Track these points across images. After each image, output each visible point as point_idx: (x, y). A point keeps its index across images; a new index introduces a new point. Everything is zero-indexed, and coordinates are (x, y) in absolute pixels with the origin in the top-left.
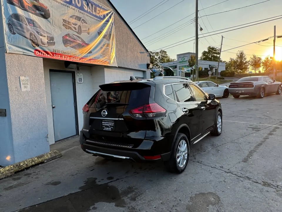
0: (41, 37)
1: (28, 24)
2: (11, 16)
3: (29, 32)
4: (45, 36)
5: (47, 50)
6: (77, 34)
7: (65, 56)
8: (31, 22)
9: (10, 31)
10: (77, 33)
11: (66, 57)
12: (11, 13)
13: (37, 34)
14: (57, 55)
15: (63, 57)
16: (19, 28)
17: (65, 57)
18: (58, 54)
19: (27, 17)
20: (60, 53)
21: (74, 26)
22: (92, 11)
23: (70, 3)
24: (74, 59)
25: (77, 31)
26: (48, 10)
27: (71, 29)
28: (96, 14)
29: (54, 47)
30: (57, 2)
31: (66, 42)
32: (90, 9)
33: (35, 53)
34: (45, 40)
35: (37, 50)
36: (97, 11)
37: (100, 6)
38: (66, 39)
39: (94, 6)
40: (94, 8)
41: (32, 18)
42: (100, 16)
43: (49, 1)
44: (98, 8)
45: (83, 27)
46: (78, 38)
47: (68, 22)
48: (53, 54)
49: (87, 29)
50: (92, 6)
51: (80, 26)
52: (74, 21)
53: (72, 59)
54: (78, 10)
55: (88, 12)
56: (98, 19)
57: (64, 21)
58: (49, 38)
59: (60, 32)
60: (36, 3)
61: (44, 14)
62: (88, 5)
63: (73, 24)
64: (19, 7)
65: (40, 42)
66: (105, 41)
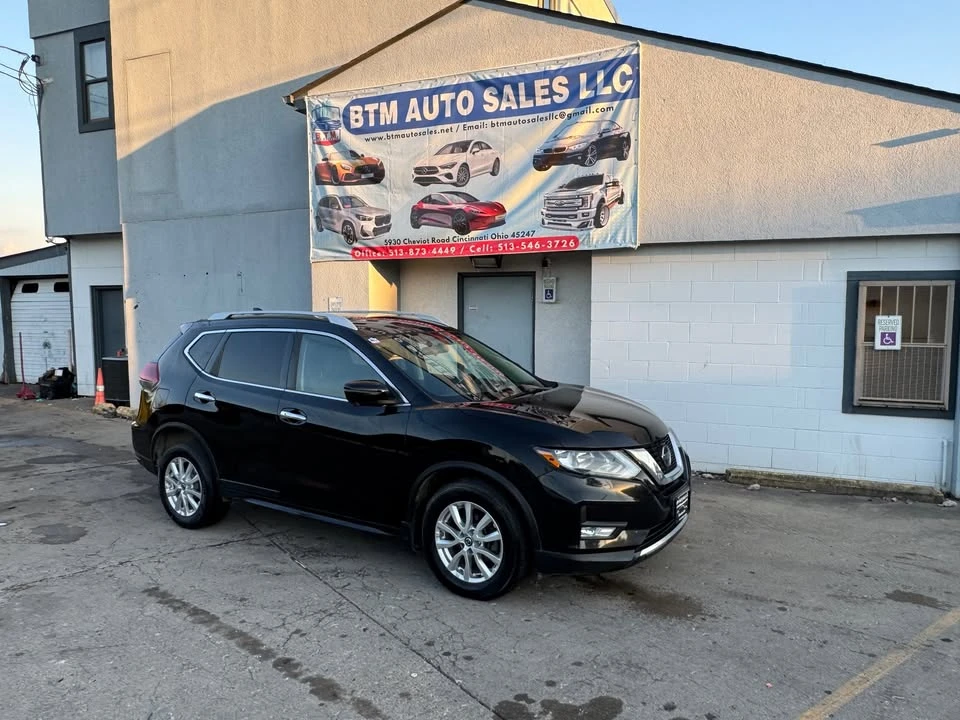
0: (363, 223)
1: (341, 207)
2: (320, 204)
3: (342, 222)
4: (370, 219)
5: (374, 245)
6: (453, 188)
7: (414, 248)
8: (349, 201)
9: (318, 227)
10: (454, 184)
11: (418, 250)
12: (319, 198)
13: (356, 219)
14: (396, 251)
15: (411, 251)
16: (327, 219)
17: (415, 252)
18: (398, 248)
19: (343, 195)
20: (402, 244)
21: (446, 171)
22: (518, 103)
23: (441, 119)
24: (440, 251)
25: (455, 180)
26: (381, 164)
27: (436, 181)
28: (535, 103)
29: (386, 236)
30: (403, 136)
31: (418, 216)
32: (508, 100)
33: (353, 255)
34: (370, 226)
35: (355, 249)
36: (539, 92)
37: (554, 68)
38: (419, 209)
39: (522, 86)
40: (522, 92)
41: (350, 194)
42: (552, 101)
43: (386, 144)
44: (538, 84)
45: (478, 161)
46: (455, 197)
47: (429, 168)
48: (386, 249)
49: (492, 162)
50: (515, 88)
51: (465, 165)
52: (447, 158)
53: (434, 252)
54: (461, 124)
55: (498, 114)
56: (541, 115)
57: (418, 170)
58: (379, 221)
59: (407, 199)
60: (359, 162)
61: (372, 175)
62: (500, 95)
63: (443, 167)
64: (331, 184)
65: (359, 235)
66: (574, 171)
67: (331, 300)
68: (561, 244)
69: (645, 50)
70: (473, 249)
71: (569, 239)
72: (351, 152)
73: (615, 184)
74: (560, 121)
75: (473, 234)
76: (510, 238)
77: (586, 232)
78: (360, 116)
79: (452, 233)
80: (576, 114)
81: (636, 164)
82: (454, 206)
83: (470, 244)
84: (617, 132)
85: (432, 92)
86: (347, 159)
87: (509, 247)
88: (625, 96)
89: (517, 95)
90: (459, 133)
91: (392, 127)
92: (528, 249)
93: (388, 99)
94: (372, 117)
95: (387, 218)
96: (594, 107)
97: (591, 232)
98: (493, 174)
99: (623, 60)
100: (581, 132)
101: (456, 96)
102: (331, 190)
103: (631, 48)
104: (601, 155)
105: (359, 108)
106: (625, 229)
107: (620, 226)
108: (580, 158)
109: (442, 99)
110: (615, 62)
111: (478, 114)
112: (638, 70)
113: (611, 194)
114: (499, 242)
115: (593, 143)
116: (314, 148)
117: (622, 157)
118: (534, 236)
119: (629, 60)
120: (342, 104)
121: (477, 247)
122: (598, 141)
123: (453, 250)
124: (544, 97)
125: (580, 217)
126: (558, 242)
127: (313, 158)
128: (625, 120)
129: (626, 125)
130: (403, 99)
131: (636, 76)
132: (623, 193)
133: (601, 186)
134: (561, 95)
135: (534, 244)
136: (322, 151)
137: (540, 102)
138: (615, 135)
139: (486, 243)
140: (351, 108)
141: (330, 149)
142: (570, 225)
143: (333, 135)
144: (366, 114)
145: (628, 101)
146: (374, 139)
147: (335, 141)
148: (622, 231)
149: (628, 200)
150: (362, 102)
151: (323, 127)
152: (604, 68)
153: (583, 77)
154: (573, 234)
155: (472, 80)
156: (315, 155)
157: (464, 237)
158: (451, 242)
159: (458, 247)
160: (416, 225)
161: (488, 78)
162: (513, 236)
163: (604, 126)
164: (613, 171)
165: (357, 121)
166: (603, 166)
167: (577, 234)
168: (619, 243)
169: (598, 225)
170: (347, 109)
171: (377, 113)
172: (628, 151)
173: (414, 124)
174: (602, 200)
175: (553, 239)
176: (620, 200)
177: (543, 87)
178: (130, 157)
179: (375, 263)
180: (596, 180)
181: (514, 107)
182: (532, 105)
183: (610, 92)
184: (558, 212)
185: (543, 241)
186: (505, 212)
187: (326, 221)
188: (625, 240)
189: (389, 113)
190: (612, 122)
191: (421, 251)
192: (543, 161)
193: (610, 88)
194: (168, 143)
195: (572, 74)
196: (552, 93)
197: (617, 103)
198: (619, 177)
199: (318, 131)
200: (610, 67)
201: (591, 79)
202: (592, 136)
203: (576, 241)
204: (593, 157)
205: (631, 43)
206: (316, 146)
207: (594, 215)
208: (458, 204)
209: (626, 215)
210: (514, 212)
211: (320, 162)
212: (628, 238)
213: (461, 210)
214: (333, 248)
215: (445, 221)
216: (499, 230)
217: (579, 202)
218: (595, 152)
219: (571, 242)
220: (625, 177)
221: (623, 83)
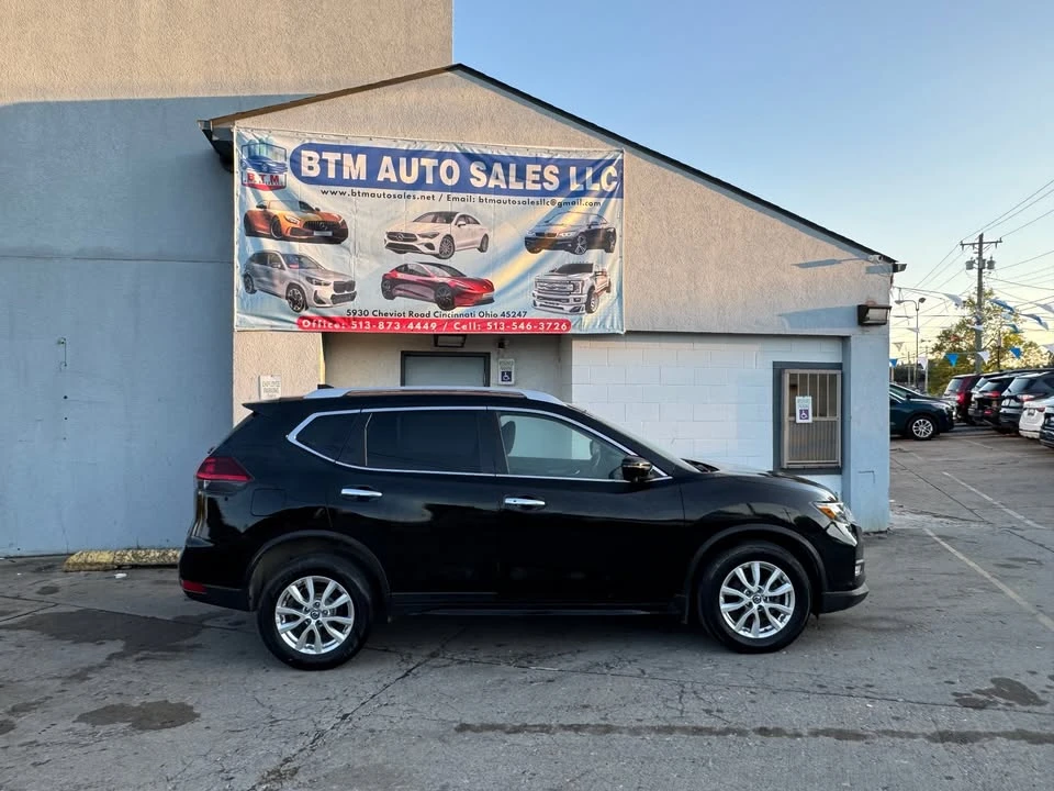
0: (316, 288)
1: (285, 266)
2: (252, 259)
3: (287, 283)
4: (326, 284)
5: (331, 315)
6: (435, 260)
7: (385, 321)
8: (297, 260)
9: (247, 287)
10: (436, 256)
11: (390, 323)
12: (251, 252)
13: (305, 282)
14: (361, 323)
15: (381, 324)
16: (264, 279)
17: (386, 325)
18: (364, 320)
19: (287, 252)
20: (371, 316)
21: (426, 240)
22: (507, 183)
23: (420, 184)
24: (418, 326)
25: (437, 251)
26: (344, 223)
27: (415, 250)
28: (525, 186)
29: (350, 305)
30: (373, 195)
31: (390, 286)
32: (497, 178)
33: (300, 325)
34: (327, 293)
35: (304, 318)
36: (530, 176)
37: (546, 156)
38: (393, 279)
39: (513, 167)
40: (513, 173)
41: (298, 252)
42: (542, 187)
43: (350, 201)
44: (530, 168)
45: (463, 235)
46: (438, 269)
47: (406, 235)
48: (348, 321)
49: (479, 238)
50: (506, 168)
52: (428, 227)
53: (411, 326)
54: (445, 194)
55: (485, 190)
56: (532, 199)
57: (391, 235)
58: (339, 287)
59: (376, 265)
60: (312, 217)
61: (330, 234)
62: (488, 171)
63: (424, 236)
64: (270, 237)
65: (311, 300)
66: (564, 258)
67: (263, 379)
68: (553, 326)
69: (629, 158)
70: (458, 326)
71: (561, 322)
72: (301, 203)
73: (603, 273)
74: (551, 207)
75: (458, 310)
76: (499, 317)
77: (578, 317)
78: (315, 164)
79: (434, 307)
80: (566, 203)
81: (621, 257)
82: (436, 279)
83: (454, 321)
84: (605, 227)
85: (410, 155)
86: (293, 210)
87: (499, 326)
88: (611, 195)
89: (507, 175)
90: (442, 203)
91: (358, 183)
92: (519, 330)
93: (355, 151)
94: (331, 167)
95: (351, 285)
96: (584, 200)
97: (583, 317)
98: (481, 250)
99: (610, 162)
100: (571, 221)
101: (440, 164)
102: (270, 245)
103: (616, 153)
104: (590, 245)
105: (314, 155)
106: (612, 316)
107: (608, 314)
108: (570, 245)
109: (422, 164)
110: (601, 164)
111: (464, 185)
112: (622, 174)
113: (600, 283)
114: (489, 321)
115: (582, 233)
116: (244, 191)
117: (609, 250)
118: (526, 317)
119: (614, 163)
120: (291, 147)
121: (462, 324)
122: (586, 232)
123: (434, 326)
124: (534, 182)
125: (572, 301)
126: (550, 324)
127: (242, 203)
128: (611, 217)
129: (613, 221)
130: (374, 156)
131: (621, 179)
132: (610, 283)
133: (592, 274)
134: (551, 183)
135: (525, 325)
136: (258, 197)
137: (530, 186)
138: (603, 229)
139: (472, 321)
140: (303, 152)
141: (269, 196)
142: (562, 308)
143: (275, 179)
144: (323, 163)
145: (613, 200)
146: (333, 193)
147: (276, 186)
148: (610, 318)
149: (614, 289)
150: (320, 149)
151: (259, 168)
152: (593, 166)
153: (573, 170)
154: (565, 317)
155: (457, 151)
156: (246, 200)
157: (448, 312)
158: (432, 317)
159: (440, 324)
160: (389, 295)
161: (477, 152)
162: (503, 315)
163: (592, 219)
164: (601, 261)
165: (311, 168)
166: (592, 256)
167: (569, 318)
168: (608, 329)
169: (589, 310)
170: (297, 153)
171: (339, 164)
172: (614, 245)
173: (387, 184)
174: (592, 288)
175: (545, 321)
176: (608, 289)
177: (534, 172)
179: (325, 335)
180: (586, 268)
181: (503, 186)
182: (522, 188)
183: (598, 189)
184: (550, 295)
185: (535, 322)
186: (492, 289)
187: (262, 282)
188: (612, 326)
189: (356, 168)
190: (600, 217)
191: (393, 325)
192: (534, 242)
193: (598, 185)
195: (564, 166)
196: (542, 180)
197: (604, 200)
198: (607, 268)
199: (251, 170)
200: (599, 166)
201: (581, 174)
202: (581, 227)
203: (569, 325)
204: (583, 246)
205: (615, 148)
206: (248, 188)
207: (584, 301)
208: (442, 277)
209: (612, 304)
210: (505, 290)
211: (254, 208)
212: (615, 325)
213: (444, 283)
214: (270, 314)
215: (426, 294)
216: (487, 308)
217: (570, 287)
218: (584, 242)
219: (564, 325)
220: (611, 269)
221: (609, 183)
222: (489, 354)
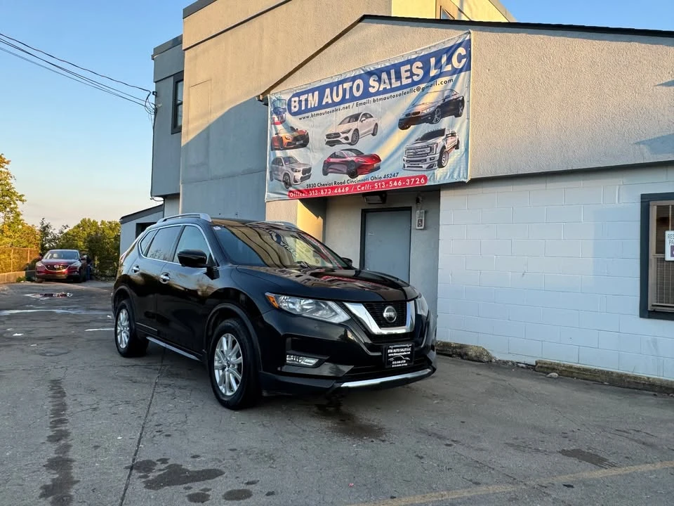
0: (295, 174)
1: (284, 164)
2: (273, 163)
3: (284, 173)
4: (299, 171)
5: (301, 189)
6: (349, 147)
7: (324, 189)
8: (289, 160)
9: (270, 178)
10: (350, 144)
11: (326, 190)
12: (272, 159)
13: (290, 171)
14: (313, 192)
15: (322, 191)
16: (276, 172)
17: (324, 192)
18: (315, 190)
19: (285, 156)
20: (317, 187)
21: (345, 135)
22: (391, 84)
23: (343, 101)
24: (340, 191)
25: (350, 141)
26: (307, 134)
27: (339, 142)
28: (401, 82)
29: (308, 182)
30: (321, 114)
31: (328, 167)
32: (385, 83)
33: (289, 195)
34: (299, 176)
35: (290, 192)
36: (404, 75)
37: (414, 57)
38: (328, 162)
39: (392, 72)
40: (393, 76)
41: (289, 155)
42: (413, 80)
43: (311, 120)
44: (403, 69)
45: (364, 126)
46: (350, 152)
47: (335, 134)
48: (308, 191)
49: (373, 127)
50: (389, 75)
51: (357, 130)
52: (346, 127)
53: (336, 191)
54: (355, 103)
55: (378, 93)
56: (405, 91)
57: (328, 136)
58: (305, 172)
59: (322, 156)
60: (295, 134)
61: (302, 142)
62: (379, 81)
63: (343, 133)
64: (279, 149)
65: (292, 182)
66: (426, 128)
68: (415, 181)
69: (475, 35)
70: (359, 188)
71: (420, 177)
72: (291, 127)
73: (453, 135)
74: (417, 93)
75: (360, 177)
76: (383, 179)
77: (432, 172)
78: (297, 104)
79: (346, 177)
80: (427, 87)
81: (468, 119)
82: (349, 159)
83: (358, 185)
84: (455, 97)
85: (338, 84)
86: (289, 132)
87: (382, 185)
88: (461, 70)
89: (390, 79)
90: (353, 109)
91: (315, 109)
92: (394, 186)
93: (312, 91)
94: (303, 103)
95: (309, 170)
96: (439, 80)
97: (436, 171)
98: (373, 134)
99: (459, 45)
100: (431, 99)
101: (353, 84)
102: (279, 154)
103: (465, 35)
104: (443, 115)
105: (297, 99)
106: (460, 168)
107: (456, 167)
108: (430, 118)
109: (344, 87)
110: (453, 49)
111: (366, 94)
112: (470, 51)
113: (451, 142)
114: (376, 182)
115: (438, 107)
116: (271, 127)
117: (458, 115)
118: (398, 177)
119: (464, 44)
120: (286, 97)
121: (362, 186)
122: (442, 105)
123: (347, 189)
124: (407, 78)
125: (428, 161)
126: (413, 180)
127: (271, 135)
128: (460, 88)
129: (462, 91)
130: (321, 90)
131: (469, 56)
132: (458, 141)
133: (443, 138)
134: (418, 75)
135: (397, 182)
136: (275, 128)
137: (405, 82)
138: (454, 99)
139: (367, 183)
140: (293, 99)
141: (280, 127)
142: (422, 167)
143: (282, 117)
144: (300, 102)
145: (463, 74)
146: (304, 118)
147: (283, 121)
148: (458, 169)
149: (462, 146)
150: (298, 95)
151: (276, 114)
152: (446, 53)
153: (433, 61)
154: (423, 173)
155: (362, 72)
156: (272, 132)
157: (354, 180)
158: (346, 184)
159: (350, 187)
160: (325, 173)
161: (372, 69)
162: (385, 177)
163: (446, 94)
164: (452, 125)
165: (295, 107)
166: (445, 123)
167: (425, 173)
168: (455, 179)
169: (441, 166)
170: (290, 100)
171: (306, 100)
172: (462, 110)
173: (328, 106)
174: (444, 147)
175: (410, 178)
176: (457, 147)
177: (406, 71)
178: (188, 144)
179: (302, 200)
180: (440, 133)
181: (389, 87)
182: (399, 85)
183: (451, 69)
184: (415, 158)
185: (403, 180)
186: (380, 160)
187: (275, 174)
188: (459, 176)
189: (313, 100)
190: (452, 90)
191: (328, 191)
192: (405, 123)
193: (450, 65)
194: (206, 134)
195: (425, 60)
196: (412, 74)
197: (456, 76)
198: (456, 130)
199: (274, 116)
200: (450, 51)
201: (438, 61)
202: (438, 102)
203: (426, 179)
204: (438, 116)
205: (466, 32)
206: (273, 126)
207: (438, 158)
208: (351, 157)
209: (461, 158)
210: (387, 160)
211: (275, 136)
212: (461, 174)
213: (353, 161)
214: (277, 191)
215: (343, 170)
216: (376, 174)
217: (428, 150)
218: (440, 113)
219: (422, 180)
220: (459, 131)
221: (459, 61)
222: (411, 208)
